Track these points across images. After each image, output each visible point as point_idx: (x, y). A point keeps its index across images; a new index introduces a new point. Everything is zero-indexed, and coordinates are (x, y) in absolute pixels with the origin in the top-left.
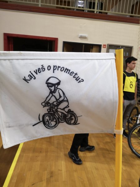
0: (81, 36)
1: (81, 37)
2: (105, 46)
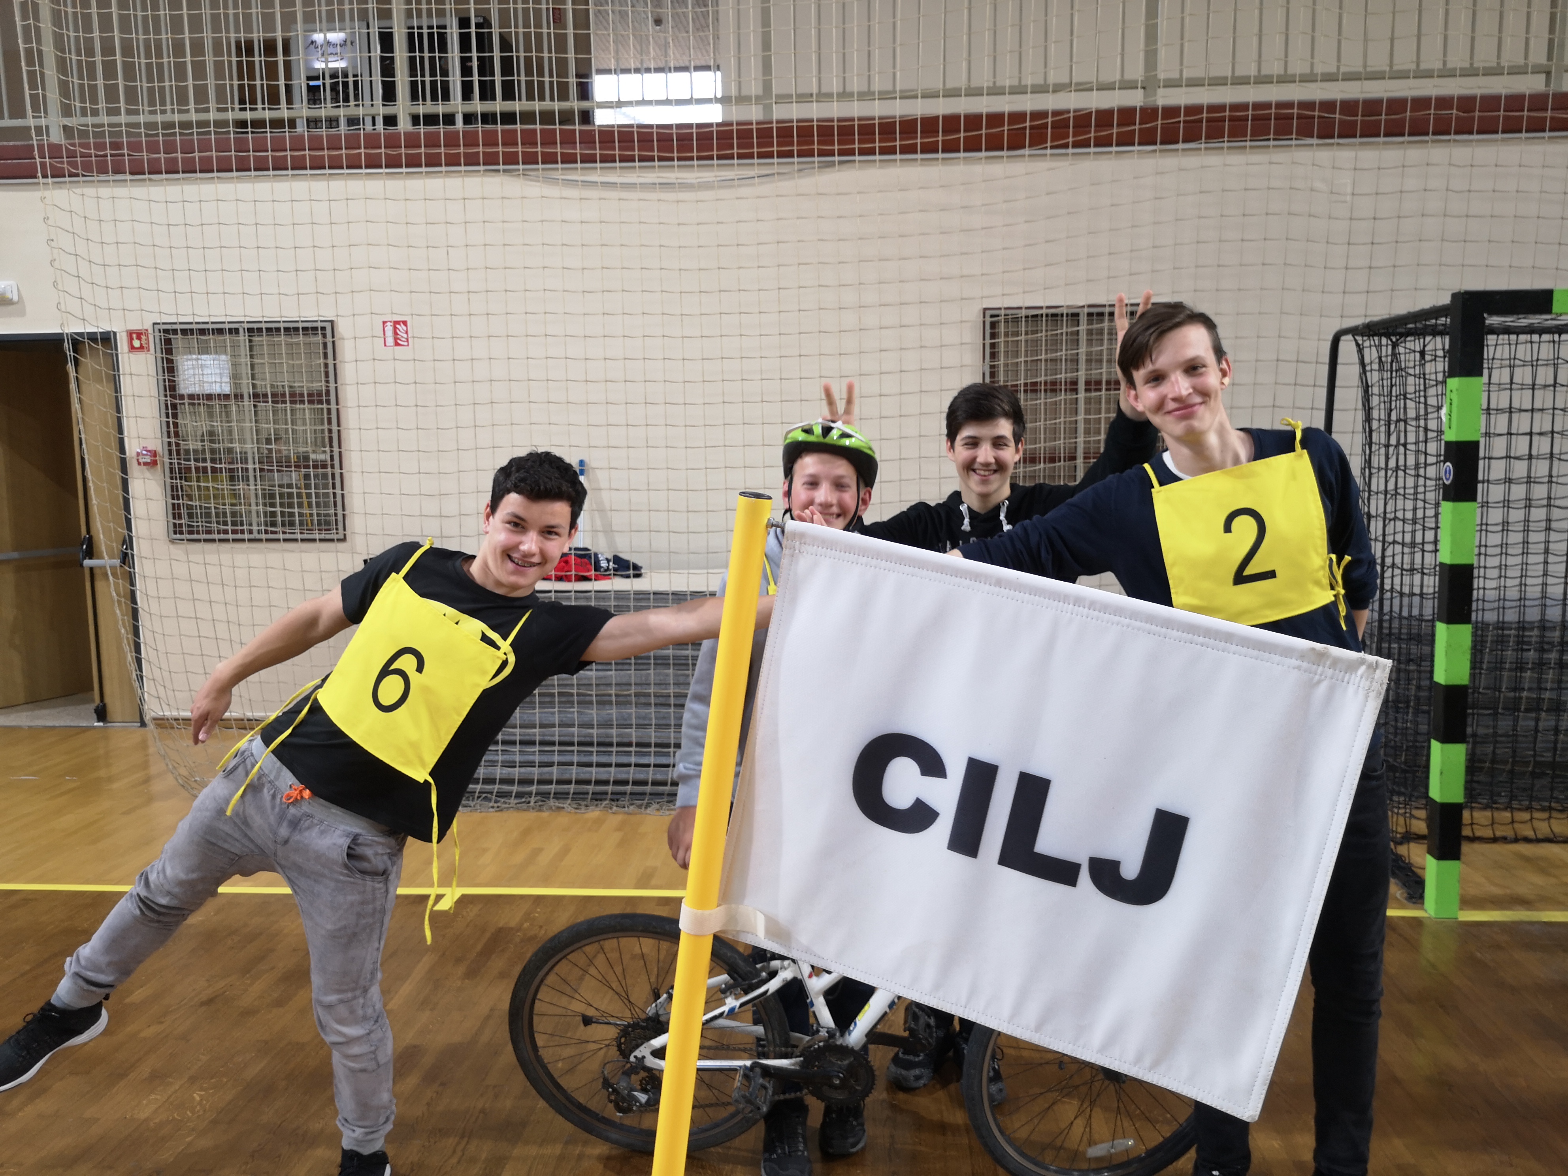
2: (143, 337)
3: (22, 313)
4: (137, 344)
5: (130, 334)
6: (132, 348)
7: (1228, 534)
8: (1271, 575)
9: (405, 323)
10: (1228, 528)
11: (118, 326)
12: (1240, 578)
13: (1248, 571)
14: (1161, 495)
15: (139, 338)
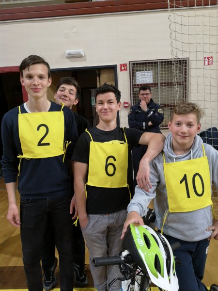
0: (69, 54)
1: (71, 57)
2: (125, 66)
3: (85, 60)
4: (123, 68)
5: (121, 66)
6: (121, 70)
7: (38, 131)
8: (48, 144)
9: (212, 57)
10: (38, 129)
11: (117, 63)
12: (40, 144)
13: (42, 142)
14: (21, 117)
15: (124, 67)
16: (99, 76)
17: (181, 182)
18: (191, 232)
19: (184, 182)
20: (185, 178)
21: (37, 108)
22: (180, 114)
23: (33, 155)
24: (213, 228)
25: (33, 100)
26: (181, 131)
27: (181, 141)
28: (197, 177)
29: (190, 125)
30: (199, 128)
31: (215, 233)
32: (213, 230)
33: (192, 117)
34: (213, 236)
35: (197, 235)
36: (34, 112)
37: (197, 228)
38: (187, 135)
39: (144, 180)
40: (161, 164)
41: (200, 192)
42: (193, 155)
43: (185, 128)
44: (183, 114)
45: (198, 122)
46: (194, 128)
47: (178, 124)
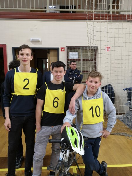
1: (33, 41)
2: (64, 49)
3: (41, 44)
8: (28, 89)
9: (110, 47)
10: (24, 81)
12: (24, 88)
13: (25, 88)
16: (49, 53)
17: (90, 110)
18: (93, 133)
19: (91, 110)
20: (92, 108)
21: (24, 70)
22: (92, 77)
23: (20, 93)
24: (103, 132)
25: (23, 66)
26: (92, 85)
27: (91, 90)
28: (97, 107)
29: (97, 83)
30: (100, 84)
31: (104, 134)
32: (103, 133)
33: (97, 79)
34: (103, 136)
35: (95, 135)
36: (23, 72)
37: (95, 132)
38: (94, 87)
39: (72, 108)
40: (81, 101)
41: (98, 115)
42: (97, 97)
43: (94, 84)
44: (94, 77)
45: (100, 81)
46: (98, 84)
47: (91, 82)
